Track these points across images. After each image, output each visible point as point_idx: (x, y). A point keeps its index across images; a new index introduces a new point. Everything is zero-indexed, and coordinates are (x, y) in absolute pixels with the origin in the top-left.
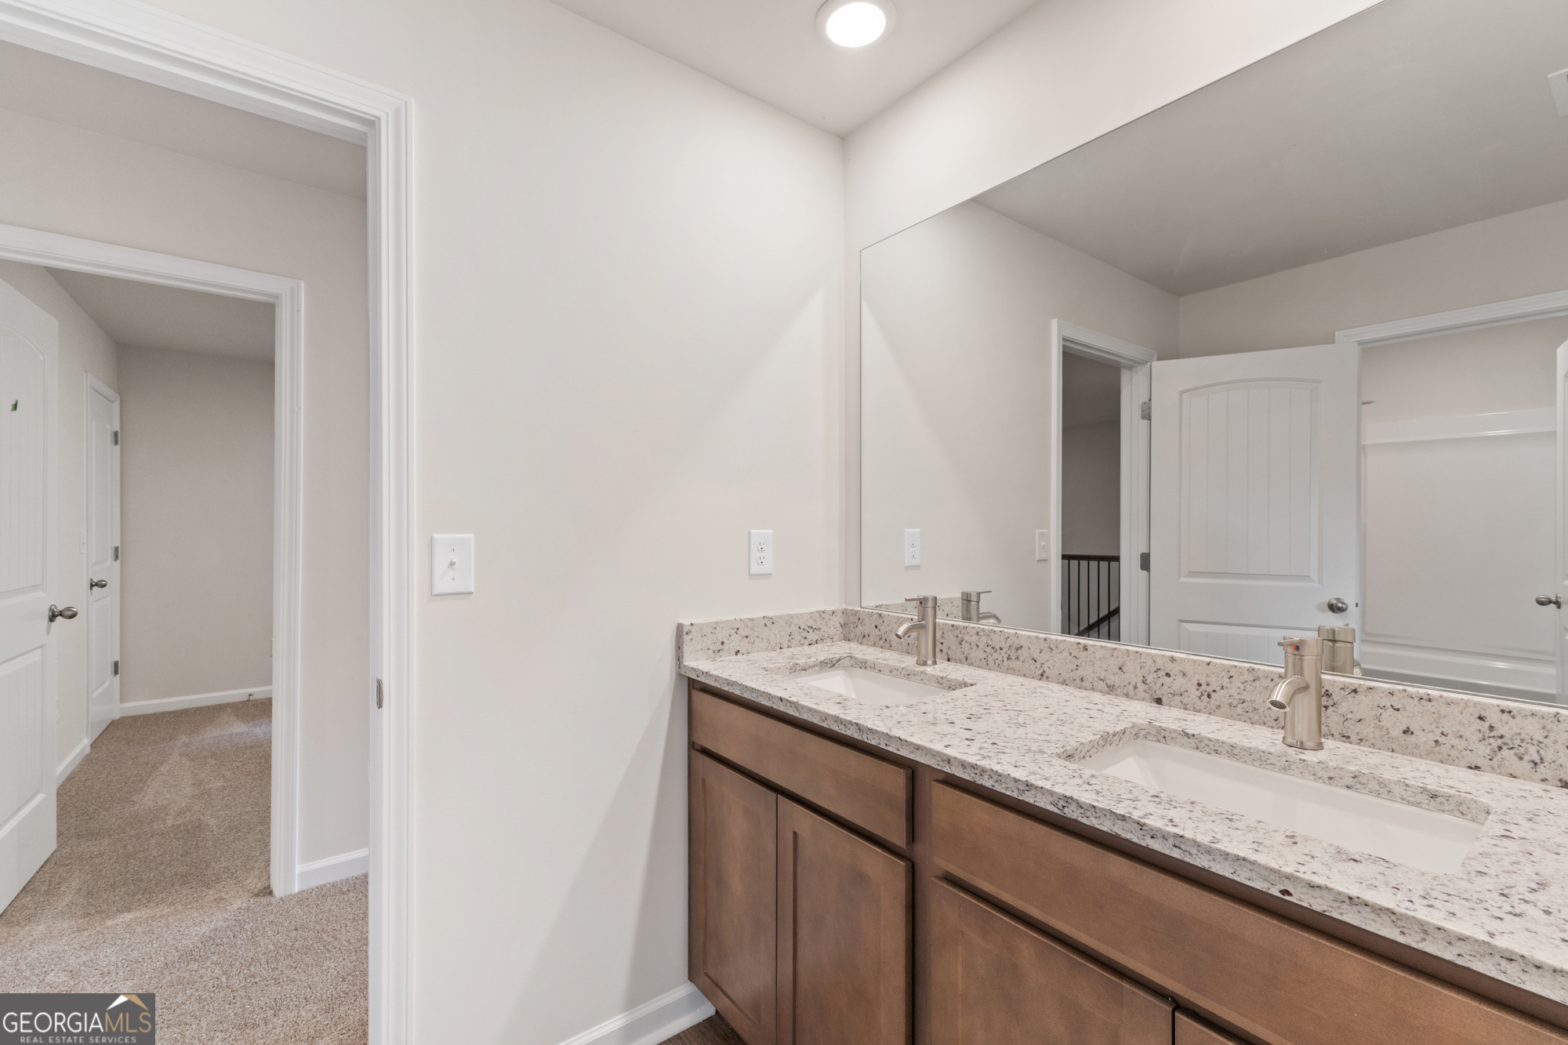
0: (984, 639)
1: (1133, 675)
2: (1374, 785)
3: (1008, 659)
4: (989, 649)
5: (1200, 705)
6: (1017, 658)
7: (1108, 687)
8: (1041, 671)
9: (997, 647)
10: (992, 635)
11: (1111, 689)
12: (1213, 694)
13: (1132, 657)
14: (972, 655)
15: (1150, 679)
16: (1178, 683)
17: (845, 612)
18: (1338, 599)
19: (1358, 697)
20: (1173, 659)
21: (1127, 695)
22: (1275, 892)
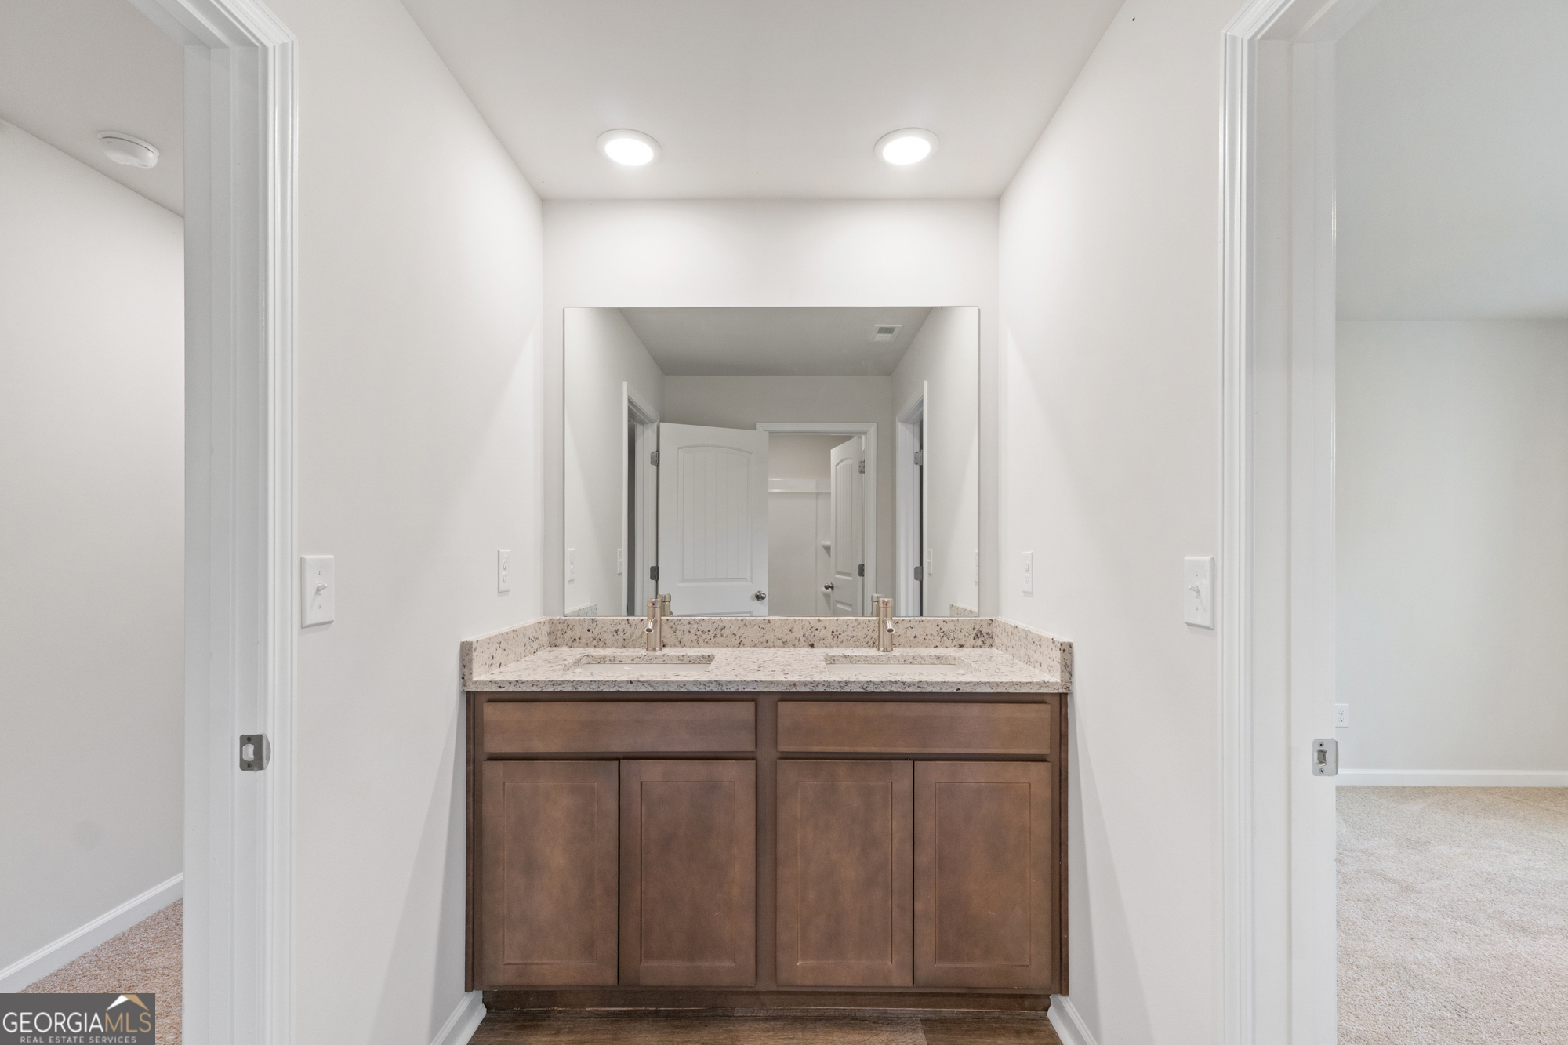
0: (695, 626)
1: (798, 634)
2: (919, 659)
3: (715, 637)
4: (699, 633)
5: (833, 643)
6: (722, 635)
7: (783, 643)
8: (739, 641)
9: (706, 630)
10: (702, 623)
11: (785, 644)
12: (839, 636)
13: (797, 623)
14: (685, 640)
15: (807, 634)
16: (822, 633)
17: (551, 622)
18: (759, 592)
19: (899, 625)
20: (819, 621)
21: (794, 646)
22: (955, 691)
